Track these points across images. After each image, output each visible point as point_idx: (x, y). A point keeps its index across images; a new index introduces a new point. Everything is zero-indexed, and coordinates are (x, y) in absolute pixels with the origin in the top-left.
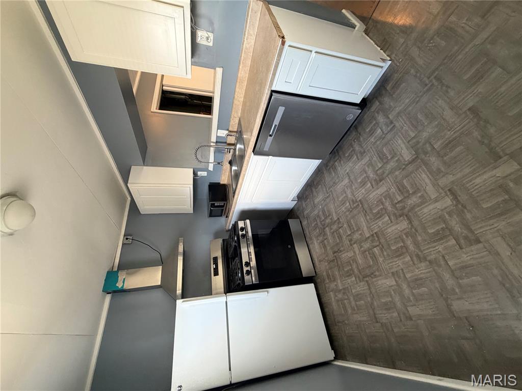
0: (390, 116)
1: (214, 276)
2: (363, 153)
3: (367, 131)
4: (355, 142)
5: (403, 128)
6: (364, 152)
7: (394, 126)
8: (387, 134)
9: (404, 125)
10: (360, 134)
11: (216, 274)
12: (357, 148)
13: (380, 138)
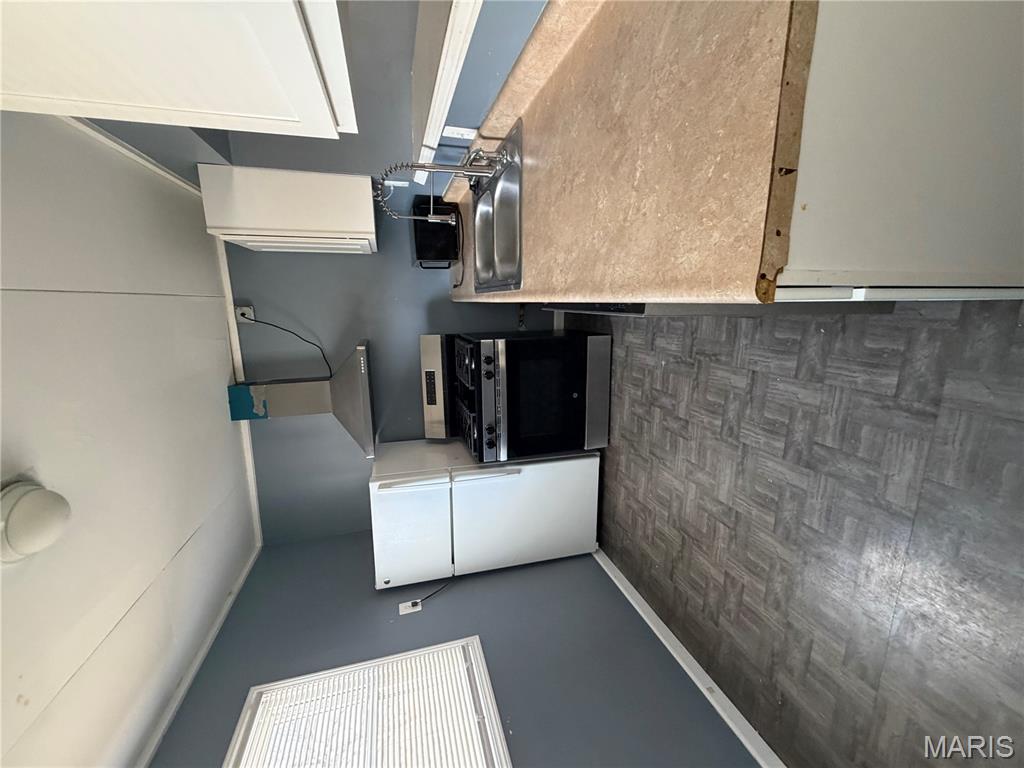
0: (949, 387)
1: (428, 404)
2: (816, 378)
3: (869, 344)
4: (817, 330)
5: (946, 444)
6: (821, 380)
7: (935, 416)
8: (900, 408)
9: (953, 442)
10: (844, 329)
11: (432, 401)
12: (812, 350)
13: (878, 397)
